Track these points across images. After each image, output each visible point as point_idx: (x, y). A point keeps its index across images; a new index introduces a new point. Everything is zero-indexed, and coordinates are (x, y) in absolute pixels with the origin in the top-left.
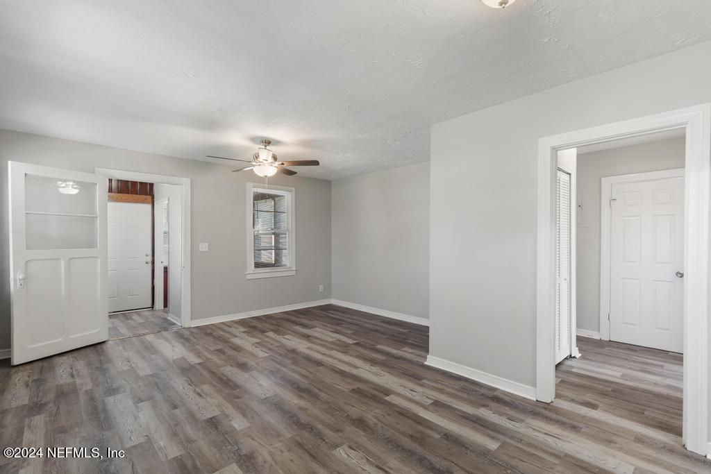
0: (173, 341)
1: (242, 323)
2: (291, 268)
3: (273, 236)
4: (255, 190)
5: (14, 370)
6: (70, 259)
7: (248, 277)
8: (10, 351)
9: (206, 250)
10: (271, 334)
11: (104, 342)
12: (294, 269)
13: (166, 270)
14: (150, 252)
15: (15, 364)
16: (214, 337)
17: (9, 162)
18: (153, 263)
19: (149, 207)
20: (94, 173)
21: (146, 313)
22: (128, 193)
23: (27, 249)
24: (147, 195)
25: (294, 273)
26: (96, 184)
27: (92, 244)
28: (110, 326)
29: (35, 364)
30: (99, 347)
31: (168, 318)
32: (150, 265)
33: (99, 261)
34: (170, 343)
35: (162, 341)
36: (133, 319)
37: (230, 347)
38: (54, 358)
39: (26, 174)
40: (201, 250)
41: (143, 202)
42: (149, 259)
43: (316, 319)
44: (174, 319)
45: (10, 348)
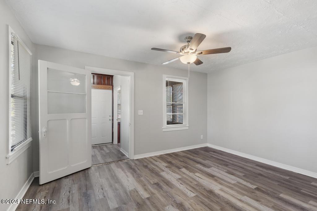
0: (127, 172)
1: (161, 157)
2: (186, 125)
3: (172, 106)
4: (167, 79)
5: (40, 188)
6: (71, 119)
7: (164, 130)
8: (39, 172)
9: (142, 114)
10: (184, 170)
11: (89, 168)
12: (188, 125)
13: (119, 124)
14: (111, 115)
15: (41, 184)
16: (150, 170)
17: (39, 60)
18: (113, 120)
19: (111, 91)
20: (85, 69)
21: (110, 146)
22: (102, 85)
23: (48, 114)
24: (110, 85)
25: (187, 128)
26: (86, 75)
27: (83, 111)
28: (93, 154)
29: (52, 184)
30: (86, 171)
31: (120, 150)
32: (111, 121)
33: (87, 120)
34: (125, 173)
35: (120, 170)
36: (104, 150)
37: (163, 181)
38: (62, 179)
39: (48, 68)
40: (139, 114)
41: (108, 89)
42: (111, 118)
43: (207, 159)
44: (124, 152)
45: (39, 171)
